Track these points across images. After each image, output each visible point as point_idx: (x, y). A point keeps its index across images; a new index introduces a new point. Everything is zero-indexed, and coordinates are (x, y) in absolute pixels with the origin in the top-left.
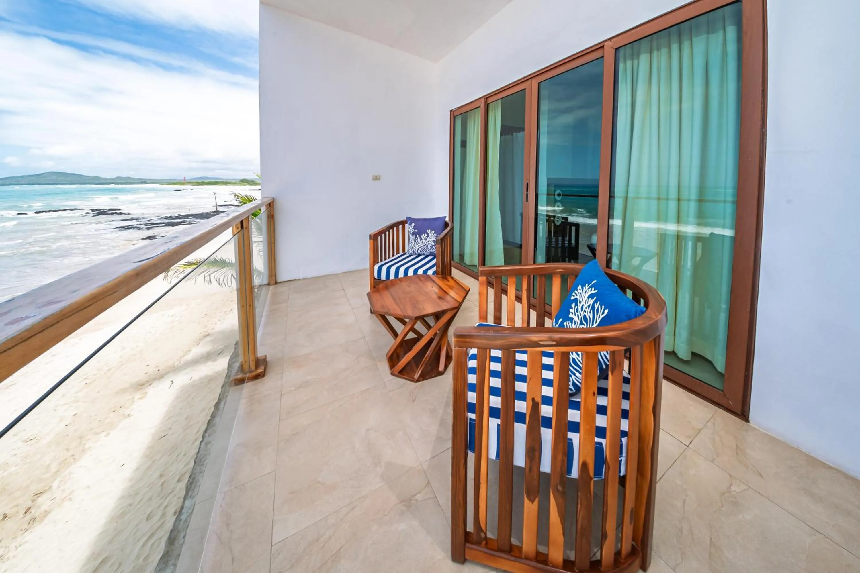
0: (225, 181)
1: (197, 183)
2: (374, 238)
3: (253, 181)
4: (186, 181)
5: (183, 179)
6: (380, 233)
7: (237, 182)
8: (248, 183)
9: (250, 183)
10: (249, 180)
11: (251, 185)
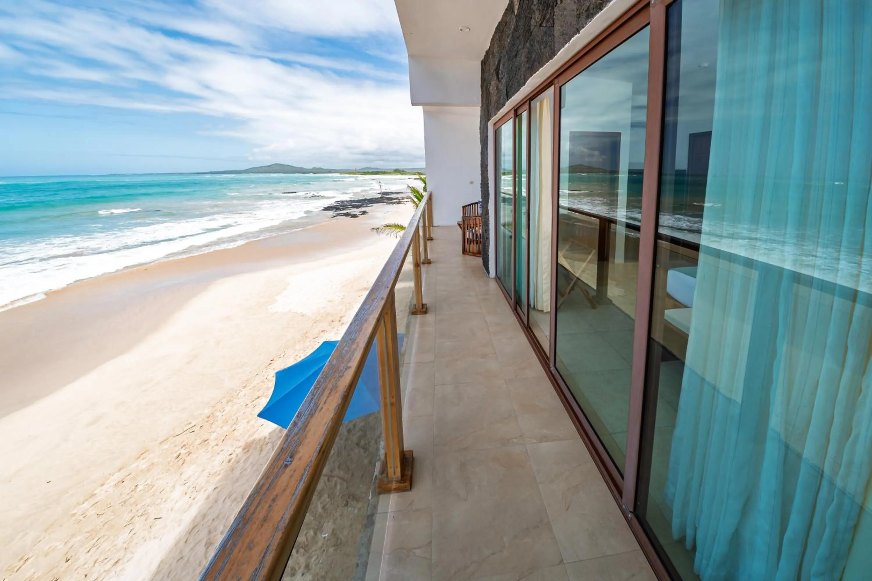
0: (383, 171)
1: (364, 172)
2: (464, 207)
3: (403, 171)
4: (357, 171)
5: (355, 169)
6: (467, 206)
7: (392, 172)
8: (400, 173)
9: (401, 173)
10: (401, 170)
11: (402, 174)
